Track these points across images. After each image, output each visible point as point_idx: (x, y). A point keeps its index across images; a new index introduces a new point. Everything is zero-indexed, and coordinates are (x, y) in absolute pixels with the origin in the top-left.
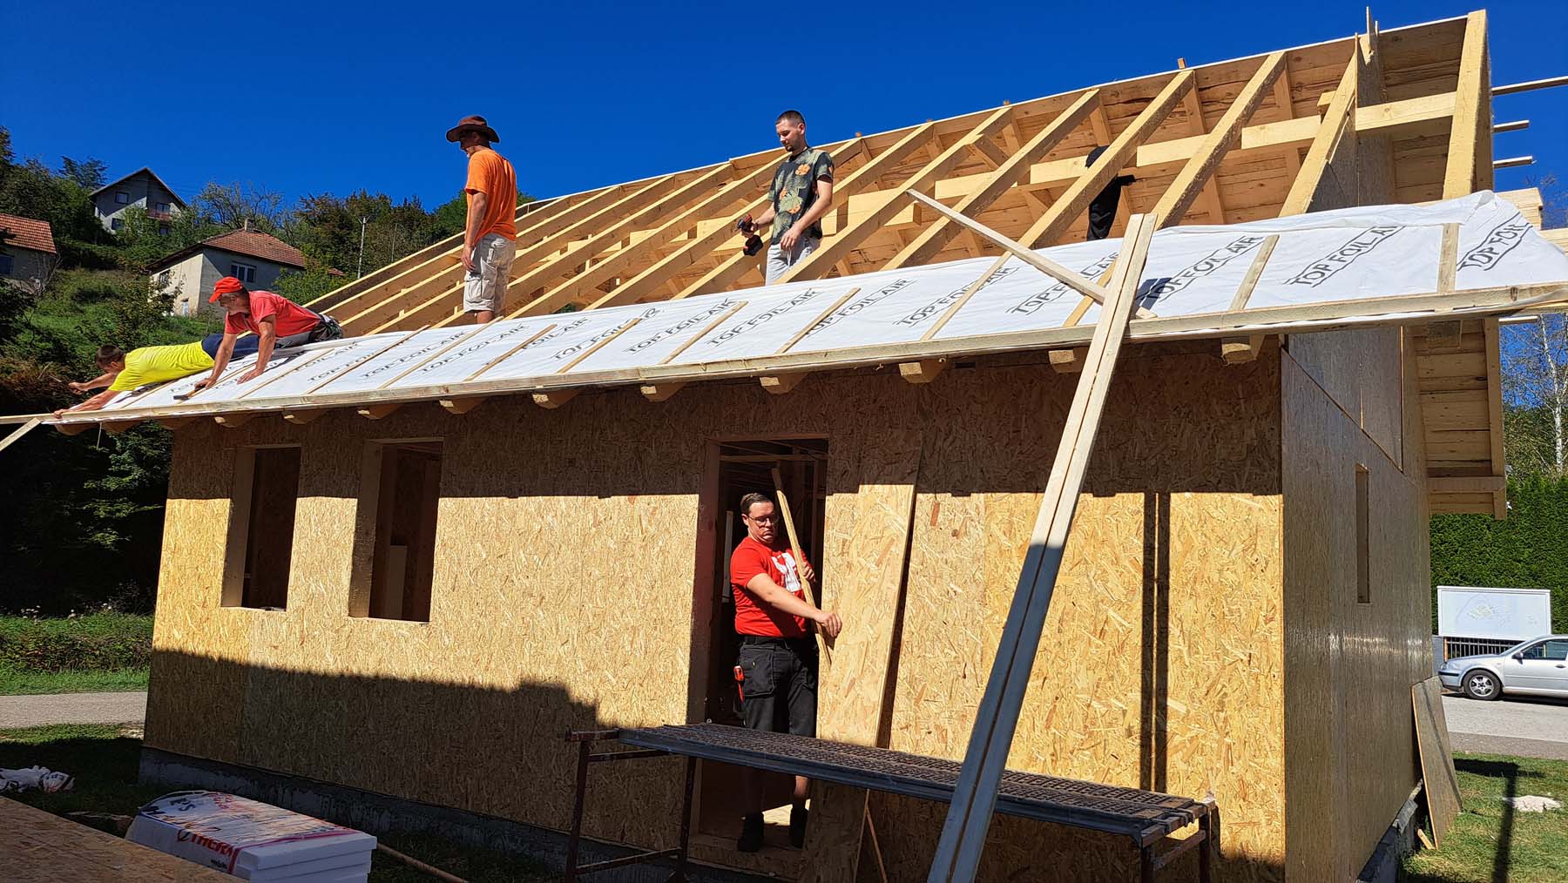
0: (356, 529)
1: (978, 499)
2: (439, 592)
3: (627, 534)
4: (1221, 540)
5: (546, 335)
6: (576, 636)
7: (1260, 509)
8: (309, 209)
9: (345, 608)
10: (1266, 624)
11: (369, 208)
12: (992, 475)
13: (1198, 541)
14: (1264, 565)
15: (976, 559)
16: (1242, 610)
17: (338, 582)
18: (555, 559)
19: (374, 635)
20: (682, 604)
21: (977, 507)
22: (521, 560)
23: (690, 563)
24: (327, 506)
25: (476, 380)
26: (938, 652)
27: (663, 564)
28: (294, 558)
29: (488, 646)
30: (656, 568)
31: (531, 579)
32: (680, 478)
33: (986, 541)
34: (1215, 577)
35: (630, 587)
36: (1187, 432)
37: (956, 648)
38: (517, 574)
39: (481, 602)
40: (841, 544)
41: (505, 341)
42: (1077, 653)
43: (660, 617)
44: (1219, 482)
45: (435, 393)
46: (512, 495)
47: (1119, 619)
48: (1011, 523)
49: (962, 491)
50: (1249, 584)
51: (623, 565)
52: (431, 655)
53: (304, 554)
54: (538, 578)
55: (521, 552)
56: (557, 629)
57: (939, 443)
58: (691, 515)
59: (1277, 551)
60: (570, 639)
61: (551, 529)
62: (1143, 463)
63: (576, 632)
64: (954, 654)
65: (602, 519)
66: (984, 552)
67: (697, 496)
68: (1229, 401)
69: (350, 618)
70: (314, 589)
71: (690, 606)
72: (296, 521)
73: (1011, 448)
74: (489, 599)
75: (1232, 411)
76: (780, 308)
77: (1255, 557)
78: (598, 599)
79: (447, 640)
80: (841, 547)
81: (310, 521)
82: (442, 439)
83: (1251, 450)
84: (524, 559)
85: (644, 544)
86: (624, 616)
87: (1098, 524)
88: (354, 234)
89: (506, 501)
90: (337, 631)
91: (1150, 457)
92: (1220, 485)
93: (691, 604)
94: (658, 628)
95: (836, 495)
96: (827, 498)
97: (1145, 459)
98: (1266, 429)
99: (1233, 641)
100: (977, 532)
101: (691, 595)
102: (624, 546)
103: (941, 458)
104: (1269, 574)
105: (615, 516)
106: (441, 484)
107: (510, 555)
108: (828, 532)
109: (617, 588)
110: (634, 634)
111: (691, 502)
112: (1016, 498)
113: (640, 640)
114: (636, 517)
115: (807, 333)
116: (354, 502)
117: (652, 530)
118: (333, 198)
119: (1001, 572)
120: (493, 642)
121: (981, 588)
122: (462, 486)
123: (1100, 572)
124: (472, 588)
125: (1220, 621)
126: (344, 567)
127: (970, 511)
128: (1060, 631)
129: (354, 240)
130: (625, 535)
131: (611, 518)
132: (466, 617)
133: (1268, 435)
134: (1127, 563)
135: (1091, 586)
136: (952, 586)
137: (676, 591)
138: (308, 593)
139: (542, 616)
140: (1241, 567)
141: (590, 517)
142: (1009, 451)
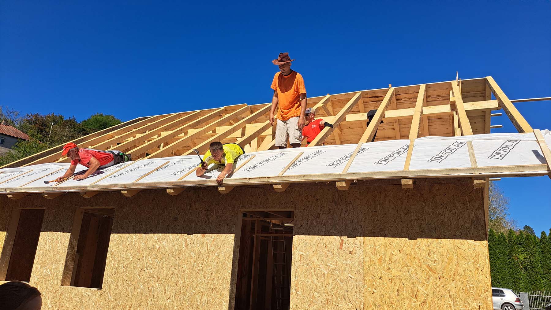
0: (69, 246)
1: (360, 239)
2: (108, 275)
3: (201, 250)
4: (464, 258)
5: (166, 165)
6: (174, 296)
7: (479, 246)
8: (30, 119)
9: (60, 282)
10: (485, 293)
11: (54, 120)
12: (366, 229)
13: (455, 258)
14: (482, 268)
15: (360, 264)
16: (475, 287)
17: (57, 269)
18: (166, 261)
19: (73, 294)
20: (226, 282)
21: (360, 242)
22: (149, 261)
23: (229, 263)
24: (56, 236)
25: (138, 182)
26: (344, 304)
27: (217, 263)
28: (36, 258)
29: (130, 300)
30: (214, 266)
31: (153, 269)
32: (226, 227)
33: (364, 256)
34: (463, 273)
35: (201, 274)
36: (447, 215)
37: (352, 302)
38: (147, 267)
39: (128, 280)
40: (300, 256)
41: (147, 167)
42: (406, 305)
43: (215, 287)
44: (461, 234)
45: (120, 187)
46: (146, 233)
47: (423, 290)
48: (375, 249)
49: (352, 235)
50: (477, 276)
51: (198, 264)
52: (101, 304)
53: (41, 257)
54: (157, 269)
55: (149, 257)
56: (165, 292)
57: (343, 215)
58: (231, 242)
59: (487, 263)
60: (171, 297)
61: (165, 247)
62: (429, 226)
63: (174, 294)
64: (351, 304)
65: (189, 244)
66: (363, 261)
67: (234, 235)
68: (463, 203)
69: (62, 286)
70: (45, 273)
71: (229, 283)
72: (39, 242)
73: (374, 218)
74: (132, 279)
75: (464, 207)
76: (272, 158)
77: (478, 265)
78: (185, 279)
79: (110, 297)
80: (300, 258)
81: (46, 242)
82: (115, 207)
83: (473, 222)
84: (151, 261)
85: (209, 254)
86: (198, 286)
87: (412, 250)
88: (48, 129)
89: (143, 235)
90: (55, 293)
91: (432, 223)
92: (462, 236)
93: (230, 282)
94: (214, 293)
95: (296, 236)
96: (293, 237)
97: (430, 224)
98: (479, 214)
99: (472, 300)
100: (360, 252)
101: (230, 278)
102: (199, 255)
103: (344, 221)
104: (484, 272)
105: (195, 243)
106: (112, 227)
107: (144, 259)
108: (294, 251)
109: (195, 274)
110: (202, 294)
111: (231, 238)
112: (376, 239)
113: (205, 298)
114: (205, 243)
115: (288, 168)
116: (69, 234)
117: (212, 249)
118: (41, 115)
119: (371, 269)
120: (133, 298)
121: (363, 276)
122: (123, 227)
123: (414, 270)
124: (124, 273)
125: (466, 291)
126: (61, 263)
127: (356, 243)
128: (397, 295)
129: (47, 131)
130: (199, 251)
131: (193, 243)
132: (120, 287)
133: (480, 216)
134: (425, 266)
135: (410, 276)
136: (349, 275)
137: (223, 276)
138: (41, 274)
139: (158, 286)
140: (472, 269)
141: (184, 242)
142: (372, 219)
